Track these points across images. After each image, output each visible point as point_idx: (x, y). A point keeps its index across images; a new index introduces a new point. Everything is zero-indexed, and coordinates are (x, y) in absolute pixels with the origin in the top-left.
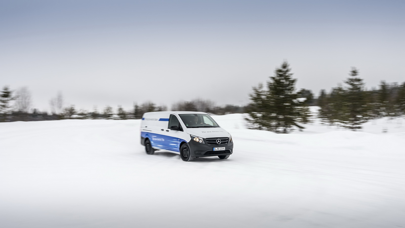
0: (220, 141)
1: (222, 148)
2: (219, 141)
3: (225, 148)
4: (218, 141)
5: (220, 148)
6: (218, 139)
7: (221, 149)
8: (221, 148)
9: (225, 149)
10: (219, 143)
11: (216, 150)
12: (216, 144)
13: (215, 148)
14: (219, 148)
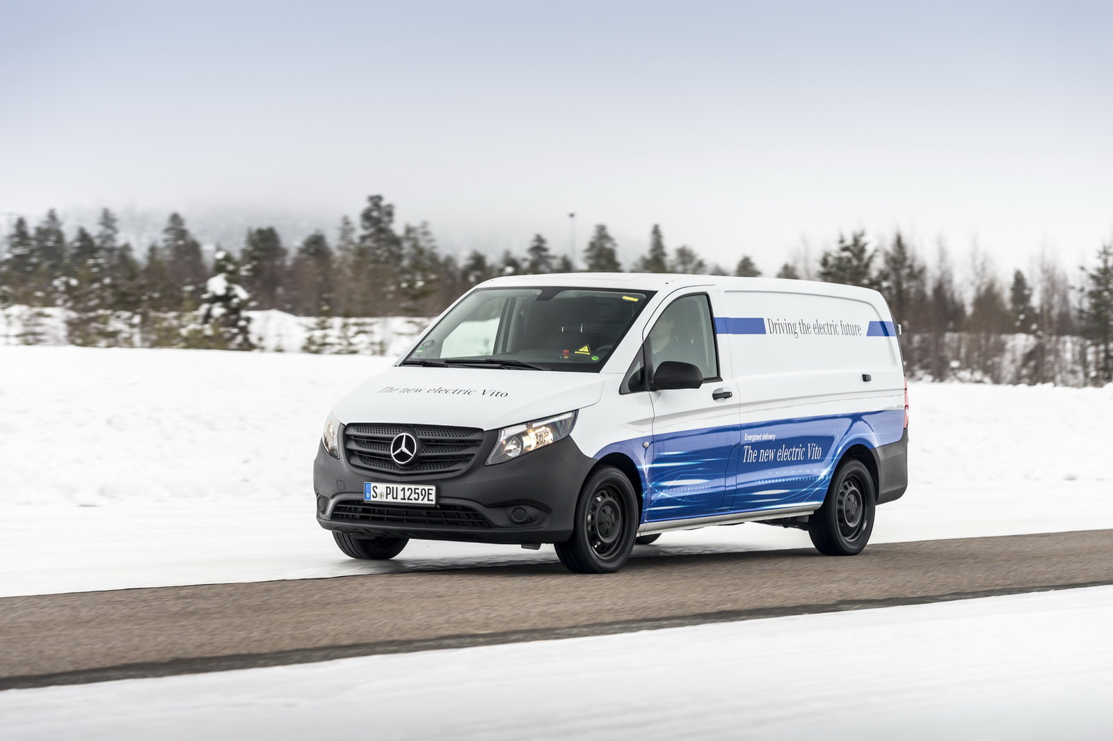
0: (410, 445)
1: (413, 487)
2: (403, 448)
3: (433, 492)
4: (398, 443)
5: (400, 487)
6: (405, 434)
7: (407, 494)
8: (407, 487)
9: (433, 497)
10: (402, 456)
11: (378, 499)
12: (386, 459)
13: (373, 484)
14: (395, 486)
